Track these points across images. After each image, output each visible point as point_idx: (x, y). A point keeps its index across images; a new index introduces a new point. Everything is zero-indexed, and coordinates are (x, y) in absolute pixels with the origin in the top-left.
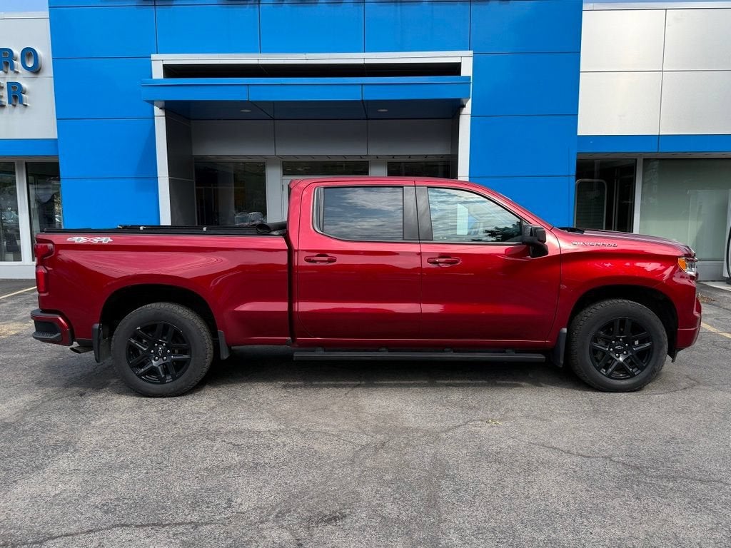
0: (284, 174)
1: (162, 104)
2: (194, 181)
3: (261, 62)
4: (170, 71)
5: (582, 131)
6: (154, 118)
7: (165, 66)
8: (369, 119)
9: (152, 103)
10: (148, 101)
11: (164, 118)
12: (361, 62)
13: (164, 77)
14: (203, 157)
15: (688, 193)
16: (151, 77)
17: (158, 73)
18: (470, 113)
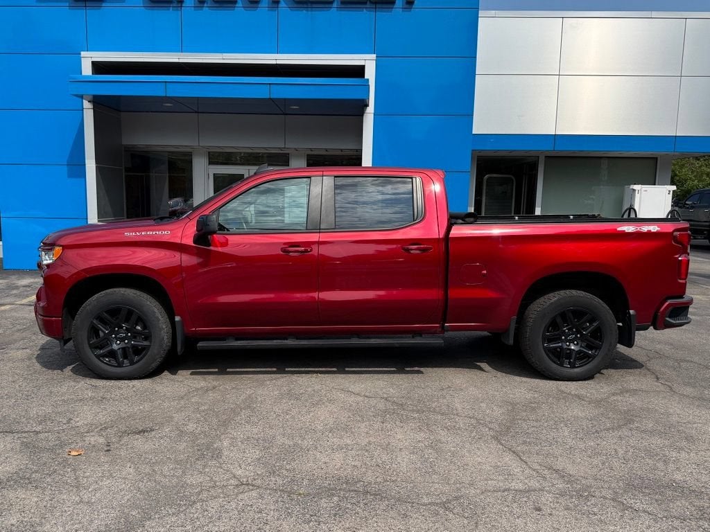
0: (209, 164)
1: (90, 98)
2: (123, 168)
3: (181, 61)
4: (99, 68)
5: (476, 130)
6: (83, 110)
7: (93, 63)
8: (287, 114)
9: (82, 97)
10: (77, 96)
11: (92, 110)
12: (274, 62)
13: (93, 74)
14: (134, 146)
15: (593, 188)
16: (81, 74)
17: (87, 70)
18: (373, 112)
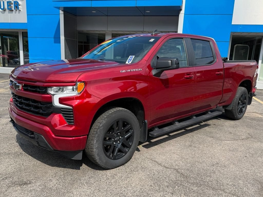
5: (233, 23)
6: (59, 14)
8: (145, 16)
9: (59, 9)
11: (63, 14)
14: (82, 31)
18: (184, 13)
